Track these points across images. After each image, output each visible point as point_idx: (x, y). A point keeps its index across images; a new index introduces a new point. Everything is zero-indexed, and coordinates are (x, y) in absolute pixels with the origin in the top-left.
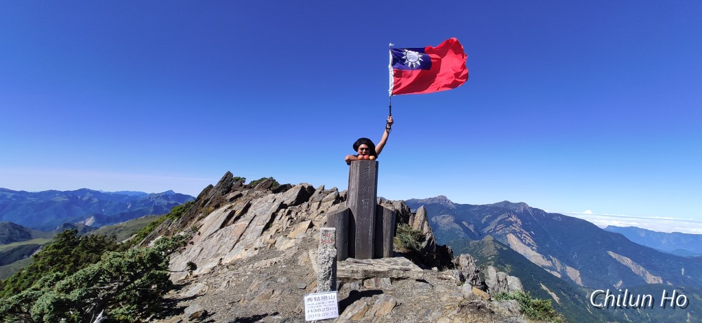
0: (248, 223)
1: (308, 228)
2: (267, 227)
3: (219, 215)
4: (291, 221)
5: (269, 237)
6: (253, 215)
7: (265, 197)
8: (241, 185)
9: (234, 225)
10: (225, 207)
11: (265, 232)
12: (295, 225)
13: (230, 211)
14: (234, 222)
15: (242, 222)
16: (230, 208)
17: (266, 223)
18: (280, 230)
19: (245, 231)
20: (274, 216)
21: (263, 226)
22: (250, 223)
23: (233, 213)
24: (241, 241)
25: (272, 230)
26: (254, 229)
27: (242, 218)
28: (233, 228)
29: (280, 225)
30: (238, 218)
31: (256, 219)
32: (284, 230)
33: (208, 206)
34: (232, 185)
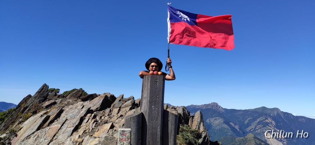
0: (60, 126)
1: (110, 129)
2: (76, 129)
3: (36, 119)
4: (96, 124)
5: (77, 137)
6: (64, 119)
7: (75, 105)
8: (56, 95)
9: (48, 128)
10: (41, 113)
11: (75, 133)
12: (99, 127)
13: (45, 116)
14: (48, 125)
15: (56, 125)
16: (45, 114)
17: (75, 126)
18: (87, 131)
19: (57, 132)
20: (82, 119)
21: (73, 128)
22: (62, 125)
23: (48, 118)
24: (54, 141)
25: (81, 131)
26: (65, 130)
27: (56, 122)
28: (47, 130)
29: (87, 126)
30: (52, 122)
31: (67, 122)
32: (90, 131)
33: (27, 113)
34: (48, 95)
